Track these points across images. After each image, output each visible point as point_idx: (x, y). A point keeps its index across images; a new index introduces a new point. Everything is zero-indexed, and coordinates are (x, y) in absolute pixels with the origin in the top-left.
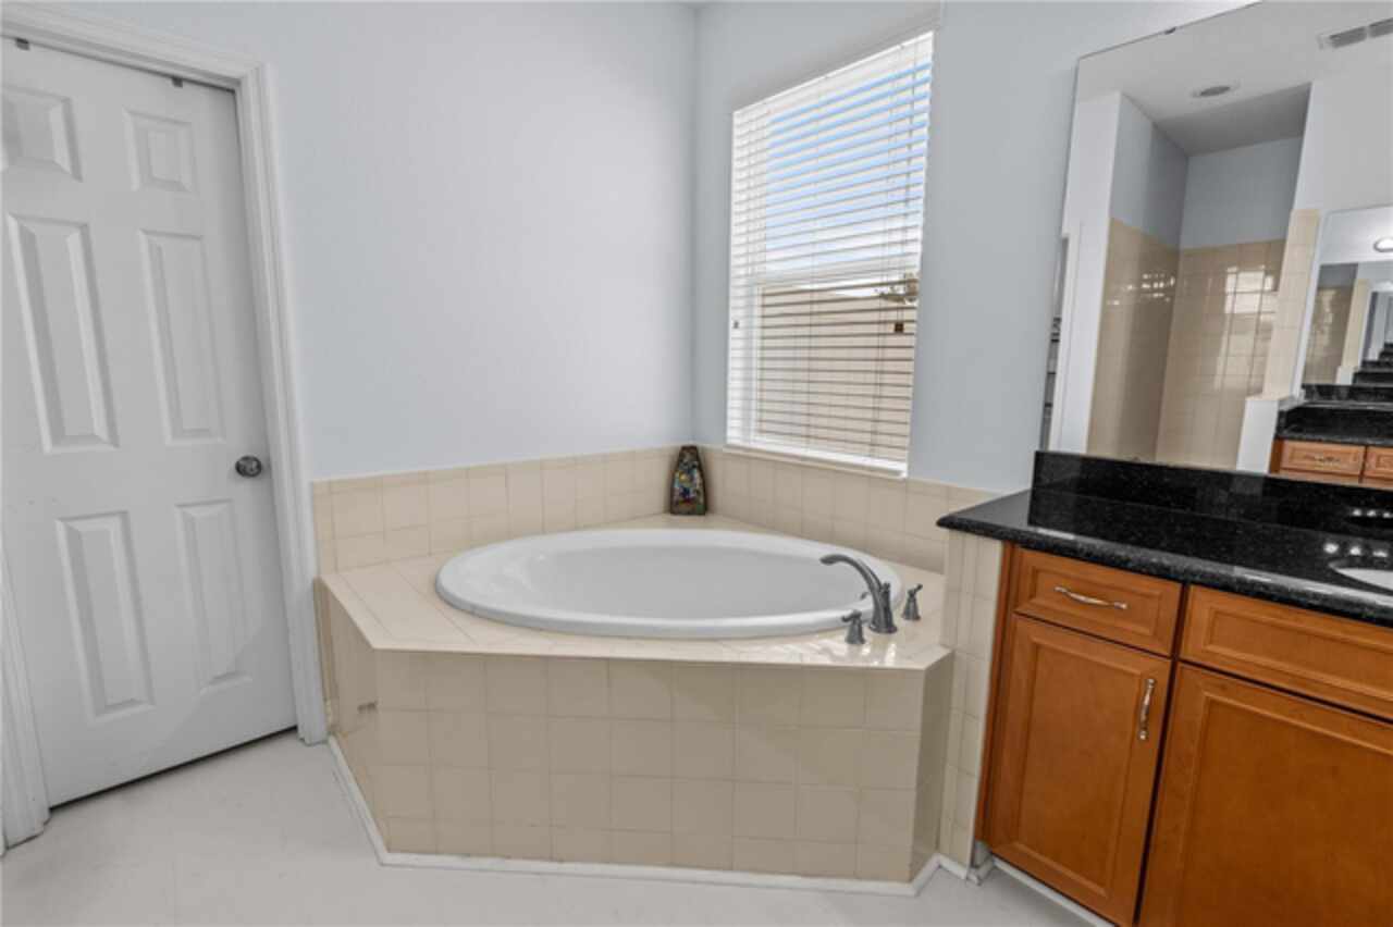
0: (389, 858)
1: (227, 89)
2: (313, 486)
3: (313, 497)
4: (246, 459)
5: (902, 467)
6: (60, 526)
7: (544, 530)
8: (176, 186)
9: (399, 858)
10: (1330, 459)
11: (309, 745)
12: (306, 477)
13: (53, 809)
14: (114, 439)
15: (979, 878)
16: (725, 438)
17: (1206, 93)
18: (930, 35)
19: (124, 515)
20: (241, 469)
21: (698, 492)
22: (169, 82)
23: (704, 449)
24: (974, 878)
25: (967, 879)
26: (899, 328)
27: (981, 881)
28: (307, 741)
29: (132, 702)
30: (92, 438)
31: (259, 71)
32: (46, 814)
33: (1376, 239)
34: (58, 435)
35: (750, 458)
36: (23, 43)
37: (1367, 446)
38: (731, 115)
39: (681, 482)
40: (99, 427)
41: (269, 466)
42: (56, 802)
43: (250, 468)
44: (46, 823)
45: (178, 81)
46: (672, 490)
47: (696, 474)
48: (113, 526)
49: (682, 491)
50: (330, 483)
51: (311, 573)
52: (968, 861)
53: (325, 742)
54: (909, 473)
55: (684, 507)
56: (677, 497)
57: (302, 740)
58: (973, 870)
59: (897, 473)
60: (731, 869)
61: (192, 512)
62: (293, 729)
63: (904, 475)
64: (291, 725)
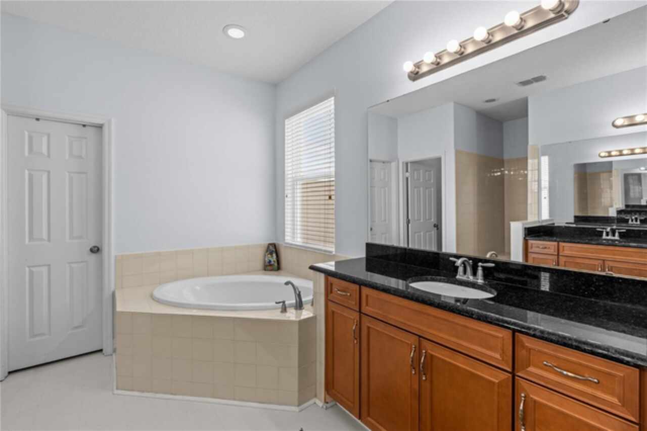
0: (116, 392)
1: (100, 127)
2: (116, 257)
3: (116, 260)
4: (95, 247)
5: (333, 250)
6: (27, 269)
7: (208, 275)
8: (80, 157)
9: (120, 392)
10: (545, 248)
11: (106, 356)
12: (114, 253)
13: (10, 373)
14: (49, 240)
15: (326, 407)
16: (284, 240)
17: (487, 101)
18: (333, 98)
19: (49, 265)
20: (92, 251)
21: (274, 261)
22: (82, 126)
23: (278, 245)
24: (325, 407)
25: (322, 407)
26: (330, 198)
27: (327, 408)
28: (105, 354)
29: (43, 334)
30: (42, 240)
31: (109, 122)
32: (7, 374)
33: (599, 152)
34: (31, 238)
35: (291, 248)
36: (38, 119)
37: (558, 242)
38: (284, 121)
39: (269, 257)
40: (45, 236)
41: (101, 250)
42: (11, 370)
43: (96, 250)
44: (6, 377)
45: (84, 126)
46: (265, 261)
47: (274, 255)
48: (44, 270)
49: (268, 261)
50: (122, 256)
51: (113, 288)
52: (323, 401)
53: (111, 355)
54: (336, 252)
55: (269, 268)
56: (267, 264)
57: (104, 354)
58: (326, 404)
59: (331, 252)
60: (234, 399)
61: (73, 265)
62: (101, 351)
63: (334, 253)
64: (100, 348)
